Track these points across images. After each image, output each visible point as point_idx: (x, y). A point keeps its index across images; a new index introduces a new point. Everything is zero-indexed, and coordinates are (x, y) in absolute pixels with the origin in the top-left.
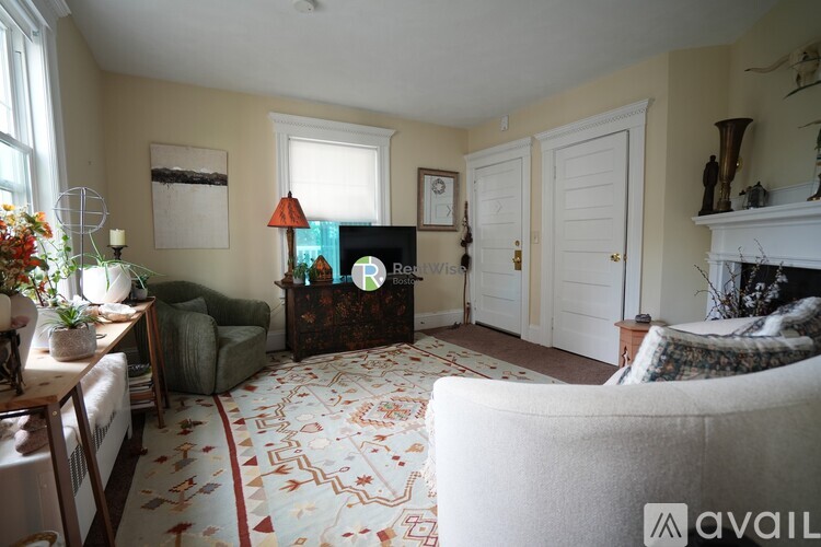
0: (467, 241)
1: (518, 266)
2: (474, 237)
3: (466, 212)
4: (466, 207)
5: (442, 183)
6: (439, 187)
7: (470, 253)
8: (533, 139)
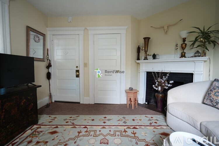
0: (49, 66)
1: (78, 76)
2: (52, 64)
3: (48, 53)
4: (48, 51)
5: (38, 38)
6: (37, 39)
7: (50, 71)
8: (86, 29)
